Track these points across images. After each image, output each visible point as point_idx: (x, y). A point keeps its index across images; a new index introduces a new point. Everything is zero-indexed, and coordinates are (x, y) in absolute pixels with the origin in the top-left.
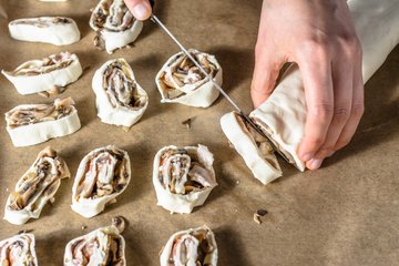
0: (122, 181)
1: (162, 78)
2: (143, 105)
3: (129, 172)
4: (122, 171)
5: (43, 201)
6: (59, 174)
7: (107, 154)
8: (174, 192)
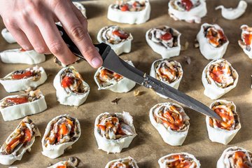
0: (75, 135)
1: (98, 77)
2: (87, 92)
3: (80, 130)
4: (75, 129)
5: (24, 150)
6: (34, 133)
7: (65, 119)
8: (108, 138)
